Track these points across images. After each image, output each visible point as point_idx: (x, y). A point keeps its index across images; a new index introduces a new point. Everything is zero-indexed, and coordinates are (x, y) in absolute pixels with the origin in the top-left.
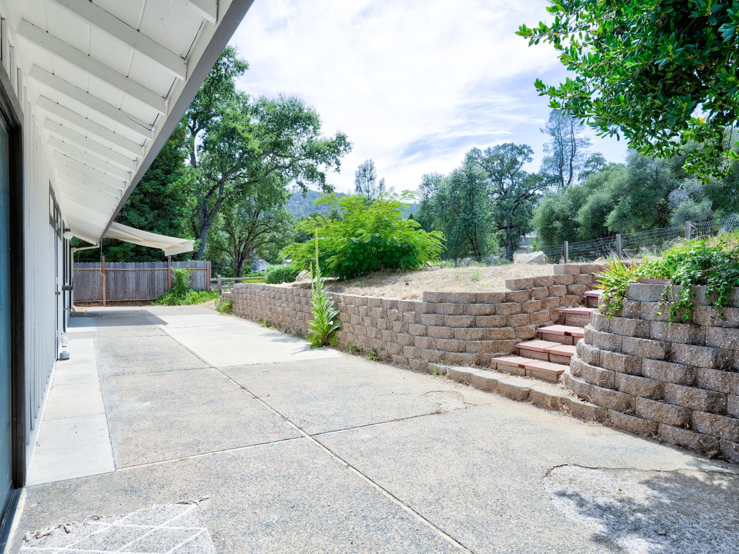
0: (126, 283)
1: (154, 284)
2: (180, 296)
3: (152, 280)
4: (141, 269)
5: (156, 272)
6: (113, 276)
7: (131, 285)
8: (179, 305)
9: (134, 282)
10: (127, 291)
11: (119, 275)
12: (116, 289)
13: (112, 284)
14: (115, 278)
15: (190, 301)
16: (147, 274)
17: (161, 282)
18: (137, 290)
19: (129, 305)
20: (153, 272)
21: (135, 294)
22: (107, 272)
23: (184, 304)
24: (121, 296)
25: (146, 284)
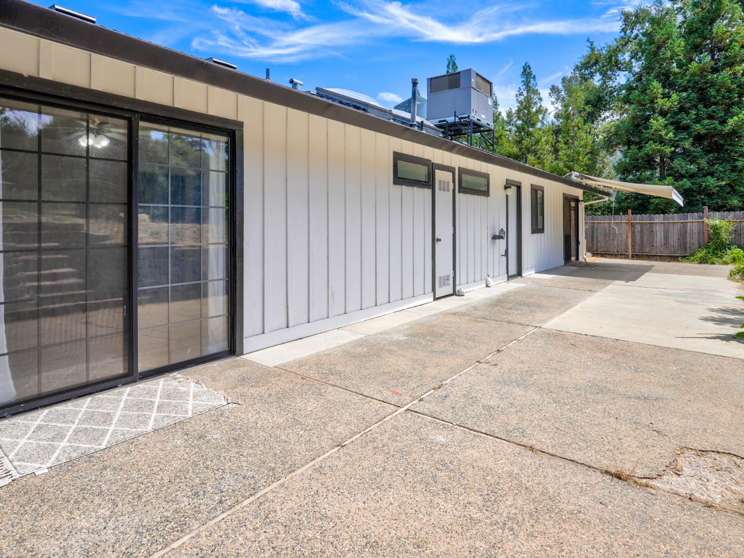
0: (653, 236)
1: (686, 238)
2: (717, 254)
3: (683, 233)
4: (670, 221)
5: (689, 225)
6: (639, 229)
7: (659, 238)
8: (713, 263)
9: (662, 236)
10: (655, 245)
11: (646, 228)
12: (642, 242)
13: (638, 237)
14: (642, 231)
15: (729, 261)
16: (677, 227)
17: (695, 237)
18: (666, 244)
19: (657, 260)
20: (684, 225)
21: (663, 247)
22: (633, 225)
23: (720, 263)
24: (647, 250)
25: (676, 237)
